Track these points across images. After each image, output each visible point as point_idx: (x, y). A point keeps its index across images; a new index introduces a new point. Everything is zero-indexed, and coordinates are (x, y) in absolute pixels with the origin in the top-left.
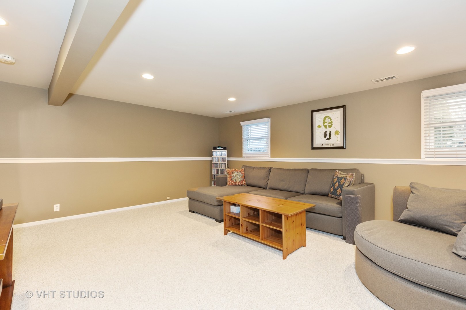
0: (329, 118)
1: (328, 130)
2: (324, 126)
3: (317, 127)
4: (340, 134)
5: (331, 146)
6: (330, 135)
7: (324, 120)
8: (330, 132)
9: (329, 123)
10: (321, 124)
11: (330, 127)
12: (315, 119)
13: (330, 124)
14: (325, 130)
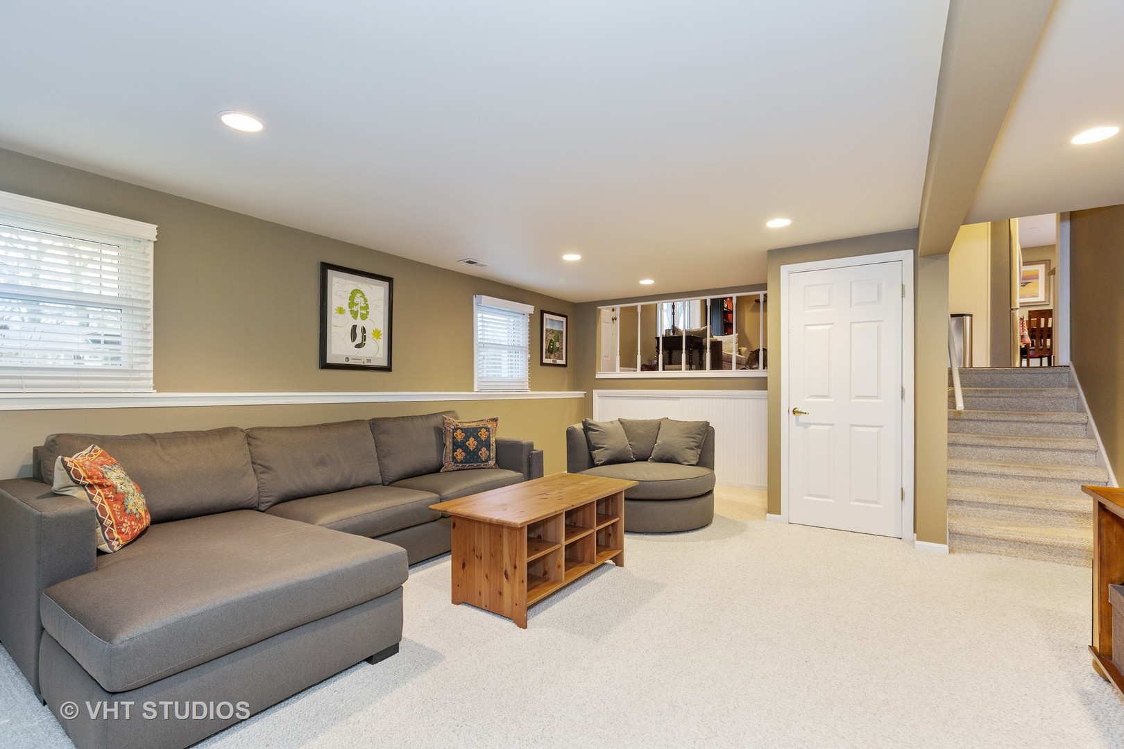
0: (363, 296)
1: (360, 323)
2: (352, 312)
3: (334, 311)
4: (381, 337)
5: (366, 364)
6: (364, 338)
7: (352, 298)
8: (364, 330)
9: (362, 308)
10: (345, 304)
11: (364, 317)
12: (332, 287)
13: (364, 312)
14: (353, 322)
